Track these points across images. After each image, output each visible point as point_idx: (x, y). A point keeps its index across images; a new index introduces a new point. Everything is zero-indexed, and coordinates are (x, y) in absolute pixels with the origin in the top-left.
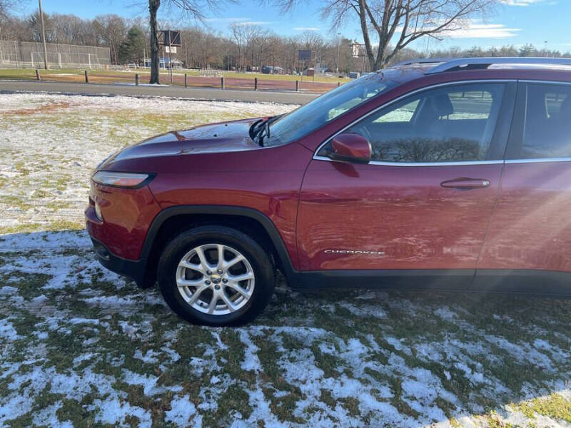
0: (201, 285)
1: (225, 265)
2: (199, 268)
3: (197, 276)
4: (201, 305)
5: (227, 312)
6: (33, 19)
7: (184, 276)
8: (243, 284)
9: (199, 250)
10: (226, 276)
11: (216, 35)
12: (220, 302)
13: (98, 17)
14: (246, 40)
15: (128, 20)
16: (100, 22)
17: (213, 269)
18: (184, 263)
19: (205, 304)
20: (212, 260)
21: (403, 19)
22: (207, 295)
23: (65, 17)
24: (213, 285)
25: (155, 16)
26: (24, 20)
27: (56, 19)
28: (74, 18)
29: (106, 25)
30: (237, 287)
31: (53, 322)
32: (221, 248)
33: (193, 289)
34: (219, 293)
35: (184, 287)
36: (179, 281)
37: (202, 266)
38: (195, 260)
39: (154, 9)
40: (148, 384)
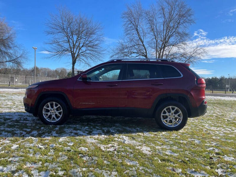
0: (49, 114)
1: (55, 108)
2: (49, 109)
3: (48, 111)
4: (49, 120)
5: (56, 121)
6: (33, 69)
7: (45, 111)
8: (60, 113)
9: (49, 104)
10: (55, 111)
12: (54, 118)
13: (57, 69)
14: (111, 76)
15: (68, 70)
17: (52, 109)
18: (45, 107)
19: (50, 119)
20: (52, 107)
22: (50, 117)
23: (45, 69)
24: (52, 114)
25: (74, 66)
26: (29, 69)
27: (41, 69)
28: (49, 69)
29: (60, 71)
30: (58, 114)
32: (54, 103)
33: (47, 115)
34: (54, 116)
35: (45, 114)
36: (43, 112)
37: (50, 108)
38: (48, 107)
39: (74, 63)
40: (29, 130)
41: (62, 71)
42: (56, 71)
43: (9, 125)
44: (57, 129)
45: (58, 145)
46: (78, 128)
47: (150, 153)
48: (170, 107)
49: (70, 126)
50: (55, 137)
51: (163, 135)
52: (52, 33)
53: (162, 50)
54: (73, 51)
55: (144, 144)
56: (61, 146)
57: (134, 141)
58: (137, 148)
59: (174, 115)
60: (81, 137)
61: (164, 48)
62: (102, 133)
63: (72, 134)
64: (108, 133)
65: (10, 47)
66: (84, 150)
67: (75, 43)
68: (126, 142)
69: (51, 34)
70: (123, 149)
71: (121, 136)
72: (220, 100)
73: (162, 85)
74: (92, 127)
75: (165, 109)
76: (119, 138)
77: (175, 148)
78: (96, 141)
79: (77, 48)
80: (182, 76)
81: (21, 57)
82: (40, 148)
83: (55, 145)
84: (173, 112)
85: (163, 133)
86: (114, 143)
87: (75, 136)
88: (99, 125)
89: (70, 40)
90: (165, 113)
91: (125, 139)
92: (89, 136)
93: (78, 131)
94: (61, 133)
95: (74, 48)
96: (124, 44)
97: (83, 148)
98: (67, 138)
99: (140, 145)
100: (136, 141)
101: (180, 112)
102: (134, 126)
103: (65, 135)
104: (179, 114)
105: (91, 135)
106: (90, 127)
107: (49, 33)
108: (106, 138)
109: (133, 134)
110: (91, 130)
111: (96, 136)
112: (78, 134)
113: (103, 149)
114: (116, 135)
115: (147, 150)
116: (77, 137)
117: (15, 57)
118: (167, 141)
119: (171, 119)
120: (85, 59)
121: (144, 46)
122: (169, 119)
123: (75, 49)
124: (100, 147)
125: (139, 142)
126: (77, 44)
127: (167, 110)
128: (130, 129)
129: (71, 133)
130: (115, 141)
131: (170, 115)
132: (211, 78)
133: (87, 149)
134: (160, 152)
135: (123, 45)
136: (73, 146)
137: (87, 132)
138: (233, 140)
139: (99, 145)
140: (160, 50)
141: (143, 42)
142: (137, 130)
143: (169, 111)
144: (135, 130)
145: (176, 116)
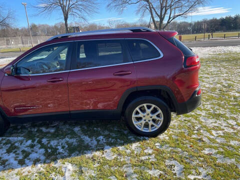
6: (31, 27)
11: (102, 25)
16: (57, 26)
23: (43, 25)
28: (47, 25)
29: (59, 27)
39: (66, 19)
42: (55, 27)
48: (145, 105)
49: (11, 138)
51: (131, 154)
54: (63, 4)
59: (151, 115)
64: (51, 156)
71: (66, 164)
72: (230, 53)
73: (130, 73)
75: (137, 109)
76: (59, 172)
80: (162, 55)
84: (149, 111)
85: (134, 145)
88: (53, 131)
90: (137, 113)
91: (67, 174)
92: (17, 170)
101: (160, 111)
104: (159, 114)
105: (23, 164)
108: (40, 173)
111: (28, 169)
114: (59, 163)
119: (147, 121)
120: (79, 12)
122: (145, 122)
123: (65, 1)
127: (140, 109)
128: (90, 140)
131: (144, 117)
132: (224, 17)
142: (98, 141)
143: (143, 111)
144: (95, 143)
145: (154, 117)
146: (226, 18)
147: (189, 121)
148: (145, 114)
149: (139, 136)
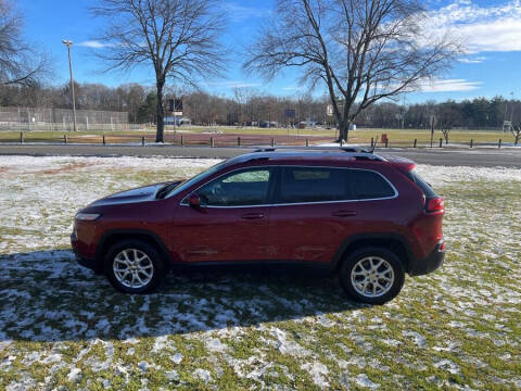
0: (127, 272)
1: (138, 260)
2: (125, 262)
3: (124, 266)
4: (127, 283)
5: (140, 286)
7: (118, 267)
8: (148, 271)
9: (125, 253)
10: (139, 267)
11: (220, 97)
12: (136, 280)
16: (124, 89)
17: (132, 263)
18: (117, 259)
19: (129, 282)
20: (132, 258)
21: (364, 86)
22: (129, 277)
23: (94, 86)
24: (132, 272)
25: (161, 90)
27: (86, 87)
28: (102, 86)
29: (129, 91)
30: (144, 272)
31: (49, 292)
32: (135, 251)
33: (122, 274)
34: (136, 276)
35: (118, 273)
36: (115, 269)
37: (127, 261)
38: (123, 258)
39: (161, 84)
40: (91, 315)
41: (132, 91)
42: (120, 91)
43: (49, 298)
44: (145, 308)
45: (154, 364)
46: (186, 303)
47: (327, 384)
48: (370, 259)
49: (171, 295)
50: (145, 335)
51: (354, 322)
52: (107, 12)
53: (362, 49)
54: (157, 56)
55: (317, 355)
56: (159, 367)
57: (297, 347)
58: (303, 367)
59: (377, 273)
60: (196, 336)
61: (367, 42)
62: (235, 320)
63: (178, 326)
64: (246, 319)
65: (13, 50)
66: (203, 378)
67: (159, 35)
68: (282, 349)
69: (104, 14)
70: (276, 374)
71: (273, 329)
73: (354, 215)
74: (213, 302)
75: (359, 263)
76: (269, 336)
77: (374, 363)
78: (225, 346)
79: (165, 48)
80: (397, 194)
81: (38, 70)
82: (122, 375)
83: (148, 366)
84: (375, 268)
85: (355, 313)
86: (258, 351)
87: (182, 332)
88: (227, 289)
89: (149, 28)
90: (359, 269)
91: (280, 338)
92: (209, 332)
93: (189, 316)
94: (154, 325)
95: (158, 49)
96: (274, 34)
97: (201, 370)
98: (169, 338)
99: (309, 359)
100: (301, 345)
101: (390, 269)
102: (297, 290)
103: (164, 329)
104: (388, 273)
105: (213, 326)
106: (210, 300)
107: (98, 13)
108: (244, 336)
109: (295, 321)
110: (212, 311)
111: (224, 331)
112: (189, 324)
113: (240, 374)
114: (262, 327)
115: (321, 375)
116: (188, 336)
117: (26, 73)
118: (361, 343)
119: (371, 281)
120: (185, 73)
121: (320, 37)
122: (368, 282)
123: (161, 50)
124: (232, 368)
125: (307, 348)
126: (165, 37)
127: (363, 263)
128: (290, 303)
129: (175, 320)
130: (260, 344)
131: (368, 275)
132: (471, 99)
133: (208, 373)
134: (345, 381)
135: (271, 37)
136: (183, 366)
137: (205, 318)
138: (488, 334)
139: (230, 361)
140: (358, 48)
141: (317, 29)
142: (303, 305)
143: (368, 267)
144: (300, 307)
145: (382, 276)
146: (476, 101)
147: (425, 288)
148: (369, 272)
149: (358, 301)
